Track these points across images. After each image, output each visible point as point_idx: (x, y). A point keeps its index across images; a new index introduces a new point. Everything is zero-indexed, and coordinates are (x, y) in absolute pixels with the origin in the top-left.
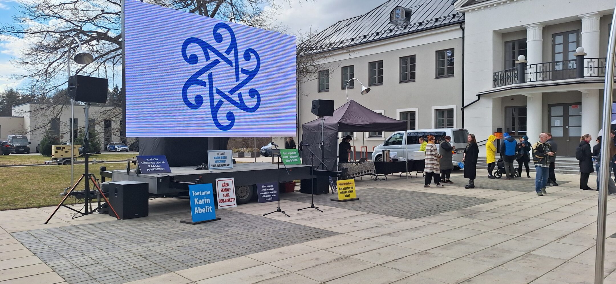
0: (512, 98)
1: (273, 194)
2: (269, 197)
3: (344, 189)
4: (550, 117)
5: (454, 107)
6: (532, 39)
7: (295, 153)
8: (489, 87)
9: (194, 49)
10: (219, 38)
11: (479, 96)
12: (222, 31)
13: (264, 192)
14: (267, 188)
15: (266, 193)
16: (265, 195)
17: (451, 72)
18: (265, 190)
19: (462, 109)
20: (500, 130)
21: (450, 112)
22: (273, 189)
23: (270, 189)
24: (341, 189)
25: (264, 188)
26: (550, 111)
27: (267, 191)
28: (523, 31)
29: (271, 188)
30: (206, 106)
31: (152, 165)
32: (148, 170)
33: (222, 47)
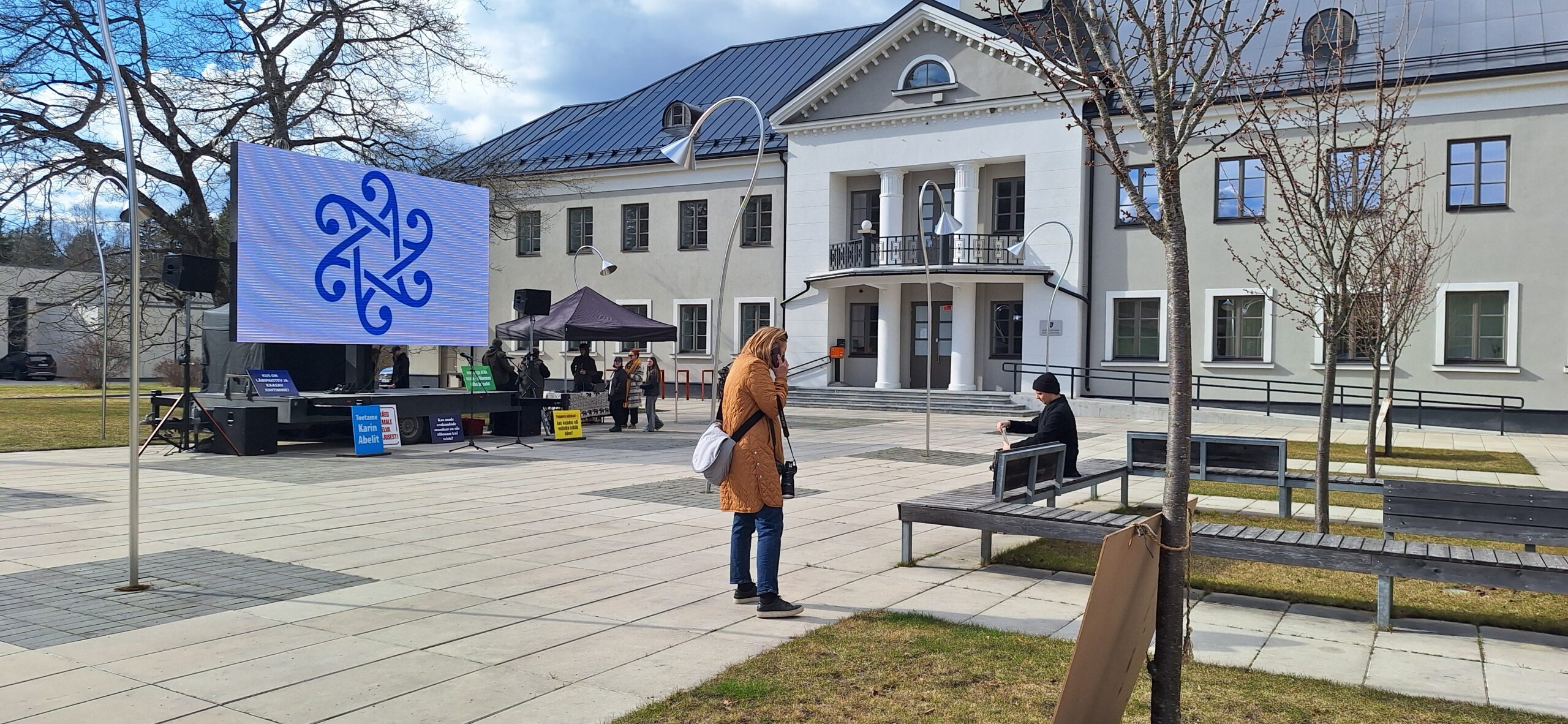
0: (861, 289)
1: (455, 431)
2: (449, 436)
3: (564, 423)
4: (914, 322)
5: (770, 300)
6: (886, 194)
7: (486, 373)
8: (823, 269)
9: (333, 211)
10: (370, 194)
11: (808, 283)
12: (375, 183)
13: (441, 427)
14: (444, 422)
15: (443, 430)
16: (443, 432)
17: (767, 236)
18: (442, 425)
19: (782, 304)
20: (841, 343)
21: (765, 307)
22: (454, 424)
23: (449, 424)
24: (559, 424)
25: (441, 423)
26: (913, 314)
27: (445, 427)
28: (875, 178)
29: (452, 422)
30: (349, 298)
31: (272, 383)
32: (266, 390)
33: (375, 208)
